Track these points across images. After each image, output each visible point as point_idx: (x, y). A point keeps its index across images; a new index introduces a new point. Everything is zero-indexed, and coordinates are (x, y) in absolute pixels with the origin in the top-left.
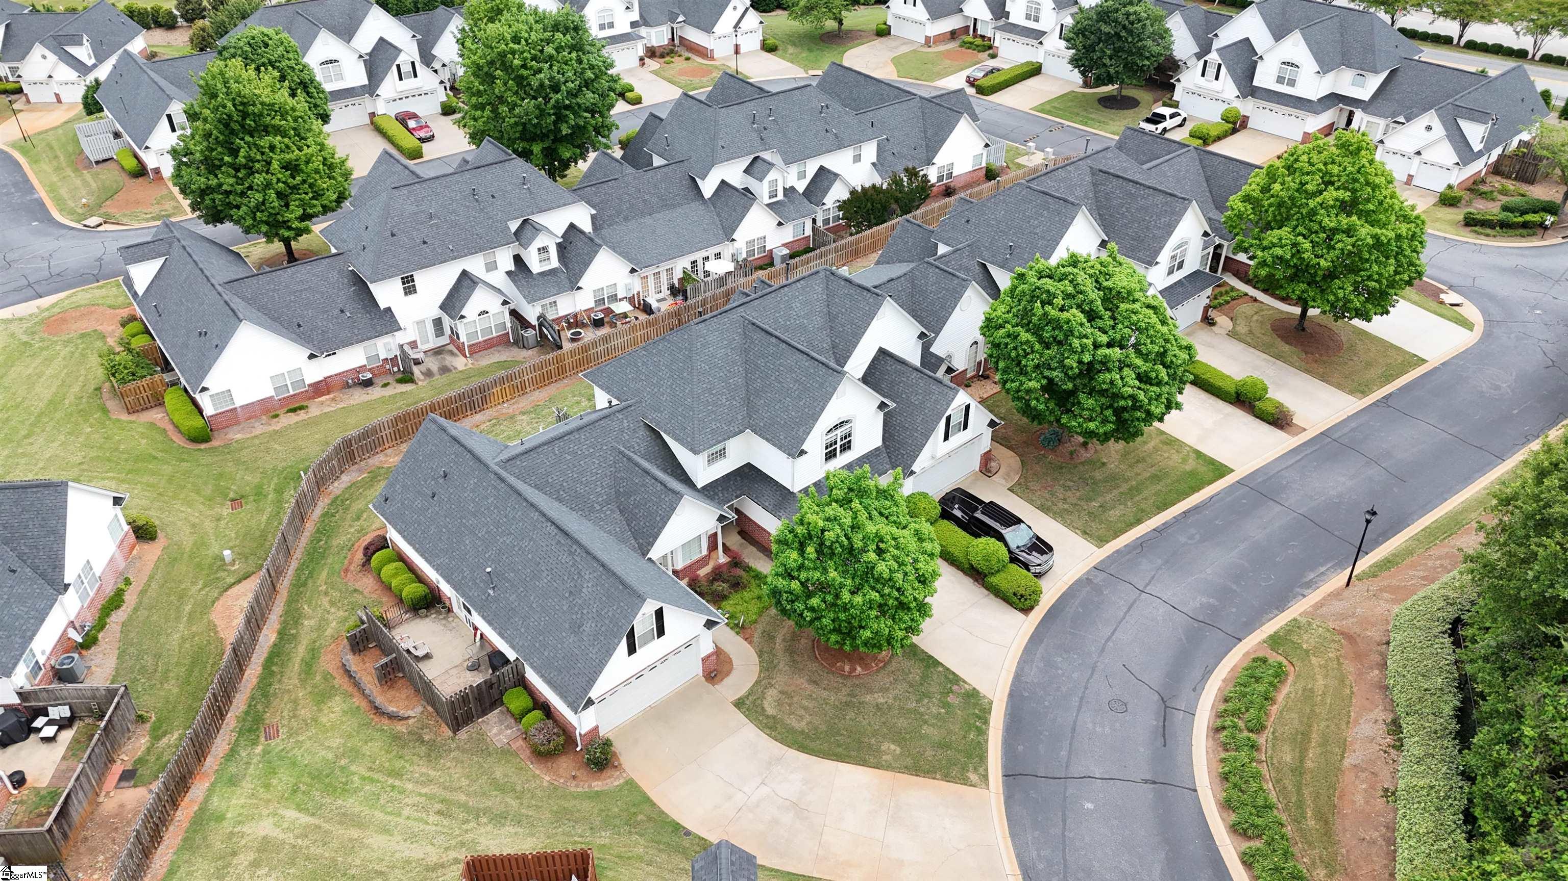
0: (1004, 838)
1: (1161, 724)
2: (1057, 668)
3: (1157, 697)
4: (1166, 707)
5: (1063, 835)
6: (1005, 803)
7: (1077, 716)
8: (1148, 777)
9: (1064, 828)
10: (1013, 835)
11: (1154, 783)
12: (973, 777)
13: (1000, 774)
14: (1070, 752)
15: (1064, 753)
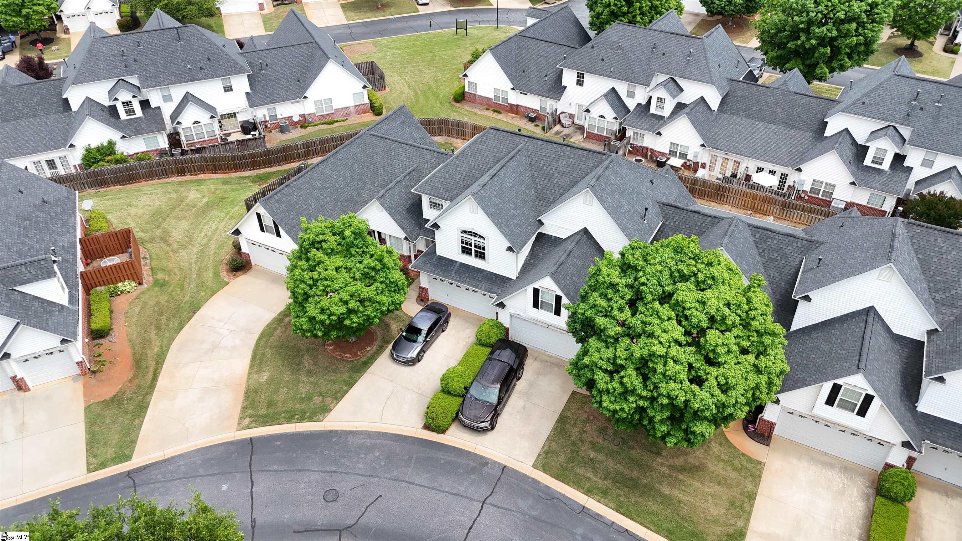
0: (196, 446)
1: (320, 528)
2: (366, 455)
3: (350, 522)
4: (340, 531)
5: (197, 476)
6: (227, 442)
7: (315, 471)
8: (258, 522)
9: (203, 476)
10: (198, 450)
11: (253, 527)
12: (247, 421)
13: (251, 436)
14: (276, 471)
15: (275, 467)
